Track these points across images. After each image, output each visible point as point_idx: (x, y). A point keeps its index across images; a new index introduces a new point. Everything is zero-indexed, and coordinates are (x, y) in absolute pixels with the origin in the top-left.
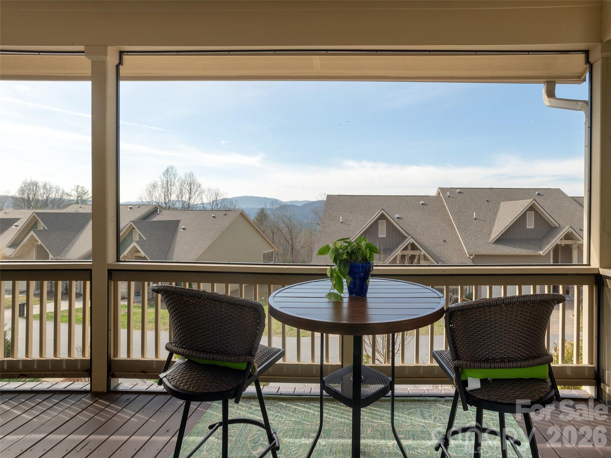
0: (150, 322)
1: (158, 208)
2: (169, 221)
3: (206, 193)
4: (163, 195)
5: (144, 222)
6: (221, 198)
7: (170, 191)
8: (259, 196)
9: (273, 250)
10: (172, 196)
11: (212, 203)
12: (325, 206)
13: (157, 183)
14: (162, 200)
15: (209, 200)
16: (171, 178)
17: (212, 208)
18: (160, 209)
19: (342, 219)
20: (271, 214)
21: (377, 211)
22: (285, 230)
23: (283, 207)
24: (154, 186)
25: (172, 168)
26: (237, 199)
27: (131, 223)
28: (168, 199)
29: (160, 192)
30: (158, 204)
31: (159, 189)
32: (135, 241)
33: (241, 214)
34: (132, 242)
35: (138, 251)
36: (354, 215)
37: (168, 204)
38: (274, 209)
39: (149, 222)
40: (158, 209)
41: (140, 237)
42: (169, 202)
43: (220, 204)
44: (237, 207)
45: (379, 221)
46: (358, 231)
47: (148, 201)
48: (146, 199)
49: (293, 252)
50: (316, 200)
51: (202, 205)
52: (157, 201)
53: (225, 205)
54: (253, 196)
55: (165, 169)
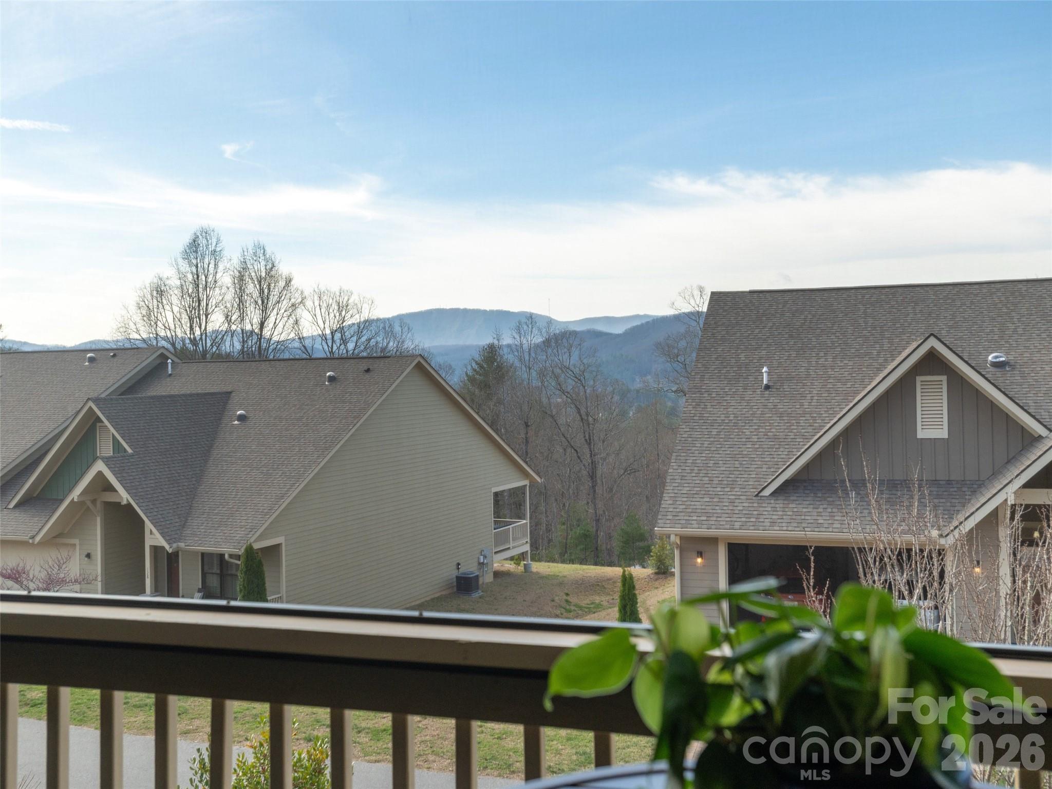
0: (140, 707)
1: (168, 358)
2: (198, 395)
3: (309, 303)
4: (185, 319)
5: (127, 399)
6: (356, 319)
7: (204, 304)
8: (482, 308)
9: (526, 482)
10: (212, 317)
11: (329, 337)
12: (705, 330)
13: (167, 282)
14: (182, 332)
15: (322, 326)
16: (206, 266)
17: (331, 352)
18: (176, 360)
19: (769, 373)
20: (517, 364)
21: (908, 343)
22: (568, 416)
23: (556, 342)
24: (160, 292)
25: (206, 233)
26: (405, 321)
27: (91, 404)
28: (200, 327)
29: (176, 309)
30: (173, 344)
31: (175, 300)
32: (103, 459)
33: (419, 366)
34: (95, 459)
35: (110, 488)
36: (814, 359)
37: (200, 346)
38: (525, 346)
39: (141, 398)
40: (169, 361)
41: (117, 445)
42: (204, 337)
43: (355, 339)
44: (409, 345)
45: (919, 379)
46: (835, 413)
47: (145, 336)
48: (140, 332)
49: (594, 487)
50: (670, 312)
51: (297, 344)
52: (169, 335)
53: (369, 340)
54: (462, 307)
55: (187, 239)
